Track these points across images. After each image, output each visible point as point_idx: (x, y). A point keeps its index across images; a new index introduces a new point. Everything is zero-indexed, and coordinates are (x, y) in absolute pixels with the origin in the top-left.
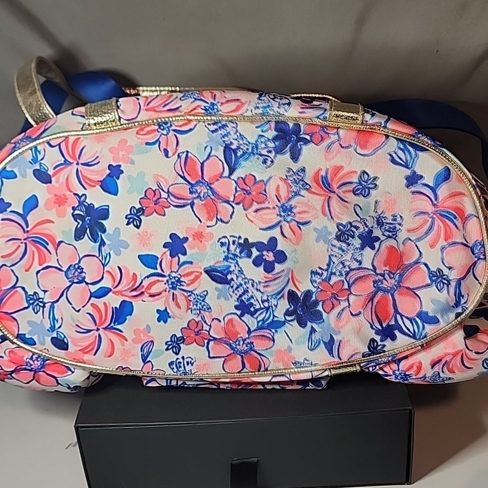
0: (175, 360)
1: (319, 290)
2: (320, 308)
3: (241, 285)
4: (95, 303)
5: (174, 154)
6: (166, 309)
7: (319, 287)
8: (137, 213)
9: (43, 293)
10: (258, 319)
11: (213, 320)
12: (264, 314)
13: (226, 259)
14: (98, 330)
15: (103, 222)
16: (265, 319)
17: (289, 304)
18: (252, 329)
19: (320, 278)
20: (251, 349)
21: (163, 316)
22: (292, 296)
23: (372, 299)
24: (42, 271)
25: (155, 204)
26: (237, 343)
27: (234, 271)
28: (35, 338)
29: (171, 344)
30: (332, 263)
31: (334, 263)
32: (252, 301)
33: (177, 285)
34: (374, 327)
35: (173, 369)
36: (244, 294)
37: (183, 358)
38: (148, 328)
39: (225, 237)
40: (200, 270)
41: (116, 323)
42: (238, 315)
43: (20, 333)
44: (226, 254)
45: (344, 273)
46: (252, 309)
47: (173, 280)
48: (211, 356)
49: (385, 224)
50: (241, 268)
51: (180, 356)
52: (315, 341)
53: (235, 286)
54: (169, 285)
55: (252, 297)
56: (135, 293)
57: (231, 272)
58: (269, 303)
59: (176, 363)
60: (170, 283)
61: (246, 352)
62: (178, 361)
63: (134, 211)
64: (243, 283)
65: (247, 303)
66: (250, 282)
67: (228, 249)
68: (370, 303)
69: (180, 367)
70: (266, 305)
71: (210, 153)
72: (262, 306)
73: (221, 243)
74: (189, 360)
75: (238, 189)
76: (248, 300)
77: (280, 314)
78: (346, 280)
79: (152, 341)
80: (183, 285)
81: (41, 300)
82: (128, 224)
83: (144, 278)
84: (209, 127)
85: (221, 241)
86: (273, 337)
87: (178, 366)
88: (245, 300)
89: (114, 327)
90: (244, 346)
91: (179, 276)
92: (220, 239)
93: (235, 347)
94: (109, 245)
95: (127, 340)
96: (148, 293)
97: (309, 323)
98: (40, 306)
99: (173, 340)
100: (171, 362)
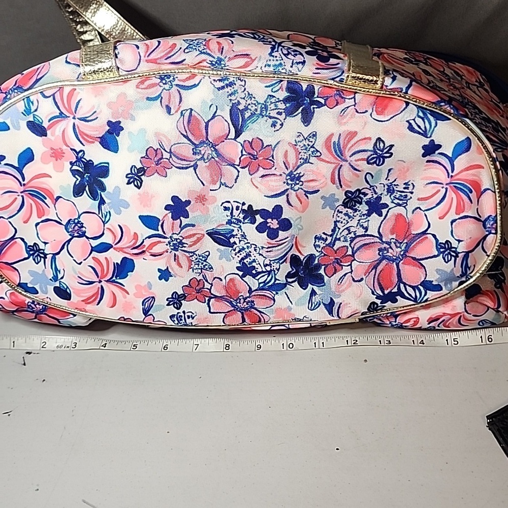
0: (176, 314)
1: (323, 254)
2: (322, 272)
3: (243, 249)
4: (96, 257)
5: (176, 112)
6: (168, 268)
7: (322, 252)
8: (138, 173)
9: (44, 244)
10: (260, 281)
11: (214, 279)
12: (266, 276)
13: (229, 222)
14: (100, 282)
15: (102, 180)
16: (267, 281)
17: (291, 267)
18: (253, 289)
19: (324, 244)
20: (252, 307)
21: (165, 275)
22: (295, 261)
23: (375, 267)
24: (41, 224)
25: (157, 165)
26: (238, 301)
27: (237, 235)
28: (37, 287)
29: (172, 301)
30: (337, 229)
31: (339, 229)
32: (254, 264)
33: (179, 247)
34: (375, 293)
35: (174, 321)
36: (246, 257)
37: (184, 312)
38: (149, 285)
39: (229, 202)
40: (202, 233)
41: (118, 278)
42: (239, 276)
43: (21, 282)
44: (229, 218)
45: (349, 240)
46: (254, 272)
47: (175, 242)
48: (212, 311)
49: (396, 192)
50: (244, 233)
51: (181, 311)
52: (316, 303)
53: (237, 250)
54: (170, 246)
55: (254, 261)
56: (136, 251)
57: (233, 236)
58: (271, 267)
59: (177, 316)
60: (171, 245)
61: (246, 309)
62: (179, 314)
63: (134, 170)
64: (245, 247)
65: (249, 266)
66: (253, 246)
67: (232, 213)
68: (374, 271)
69: (181, 320)
70: (268, 268)
71: (216, 112)
72: (264, 270)
73: (225, 207)
74: (190, 314)
75: (244, 153)
76: (250, 263)
77: (281, 277)
78: (351, 247)
79: (153, 297)
80: (185, 247)
81: (42, 251)
82: (129, 183)
83: (146, 238)
84: (215, 83)
85: (224, 205)
86: (274, 298)
87: (179, 319)
88: (247, 263)
89: (116, 280)
90: (245, 304)
91: (181, 238)
92: (223, 203)
93: (235, 304)
94: (109, 204)
95: (128, 293)
96: (150, 253)
97: (310, 285)
98: (41, 257)
99: (174, 297)
100: (173, 315)
